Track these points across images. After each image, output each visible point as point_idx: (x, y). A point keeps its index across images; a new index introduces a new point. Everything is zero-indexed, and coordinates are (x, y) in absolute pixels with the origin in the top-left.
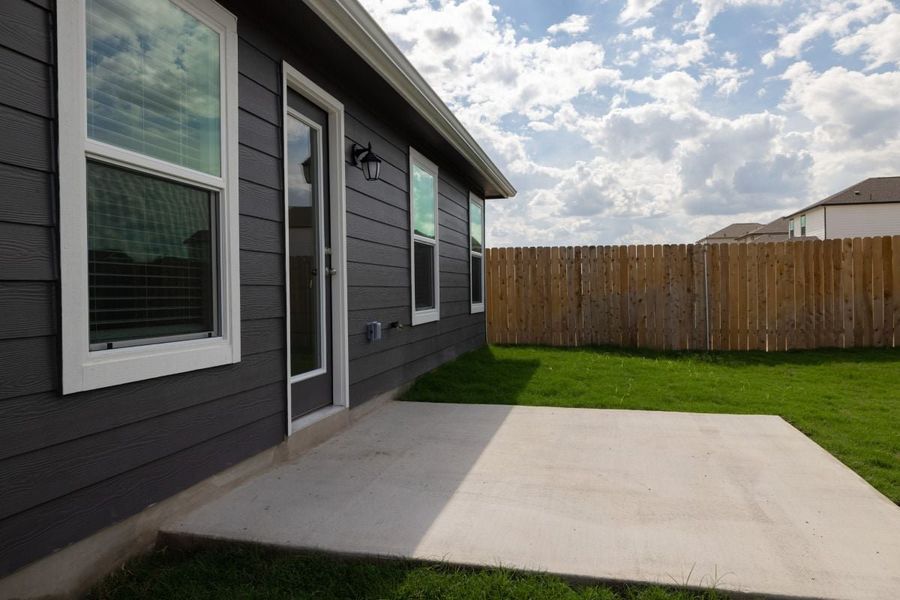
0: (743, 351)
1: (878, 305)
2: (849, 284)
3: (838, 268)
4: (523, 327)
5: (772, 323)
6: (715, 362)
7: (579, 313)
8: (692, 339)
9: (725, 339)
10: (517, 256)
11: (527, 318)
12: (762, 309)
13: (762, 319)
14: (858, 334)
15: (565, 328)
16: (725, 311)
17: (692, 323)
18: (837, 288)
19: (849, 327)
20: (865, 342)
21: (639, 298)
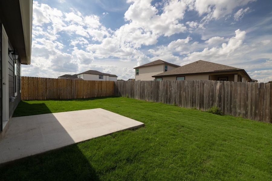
0: (81, 99)
1: (100, 91)
2: (97, 87)
3: (95, 85)
4: (30, 96)
5: (85, 94)
6: (76, 101)
7: (46, 92)
8: (72, 97)
9: (78, 97)
10: (28, 79)
11: (31, 93)
12: (84, 91)
13: (84, 93)
14: (97, 95)
15: (42, 96)
16: (78, 92)
17: (72, 93)
18: (95, 88)
19: (96, 94)
20: (98, 96)
21: (61, 89)
